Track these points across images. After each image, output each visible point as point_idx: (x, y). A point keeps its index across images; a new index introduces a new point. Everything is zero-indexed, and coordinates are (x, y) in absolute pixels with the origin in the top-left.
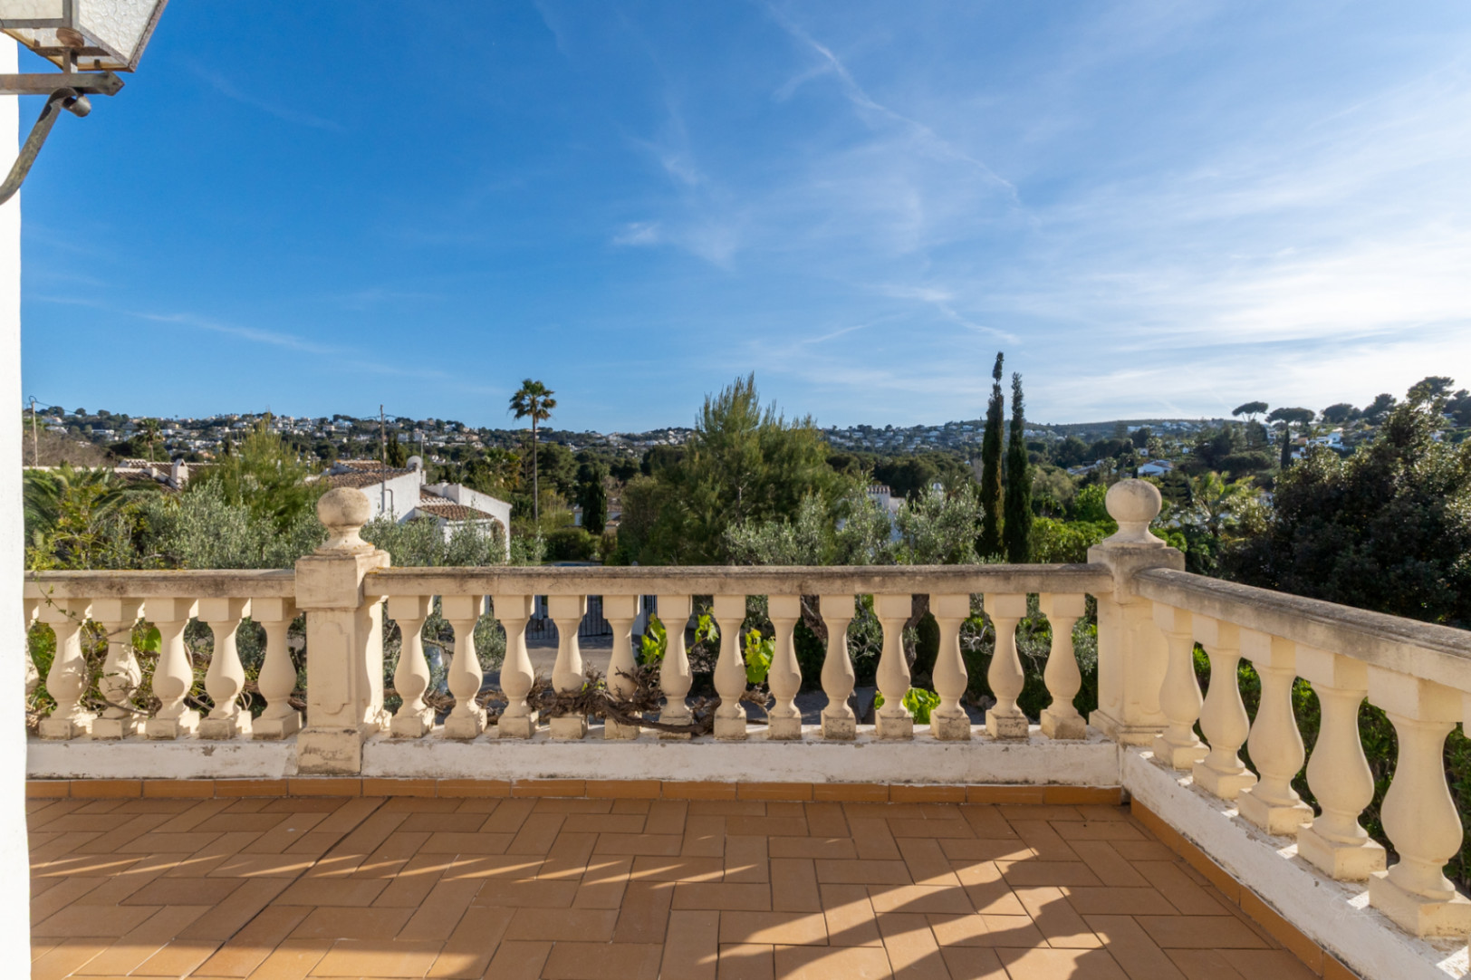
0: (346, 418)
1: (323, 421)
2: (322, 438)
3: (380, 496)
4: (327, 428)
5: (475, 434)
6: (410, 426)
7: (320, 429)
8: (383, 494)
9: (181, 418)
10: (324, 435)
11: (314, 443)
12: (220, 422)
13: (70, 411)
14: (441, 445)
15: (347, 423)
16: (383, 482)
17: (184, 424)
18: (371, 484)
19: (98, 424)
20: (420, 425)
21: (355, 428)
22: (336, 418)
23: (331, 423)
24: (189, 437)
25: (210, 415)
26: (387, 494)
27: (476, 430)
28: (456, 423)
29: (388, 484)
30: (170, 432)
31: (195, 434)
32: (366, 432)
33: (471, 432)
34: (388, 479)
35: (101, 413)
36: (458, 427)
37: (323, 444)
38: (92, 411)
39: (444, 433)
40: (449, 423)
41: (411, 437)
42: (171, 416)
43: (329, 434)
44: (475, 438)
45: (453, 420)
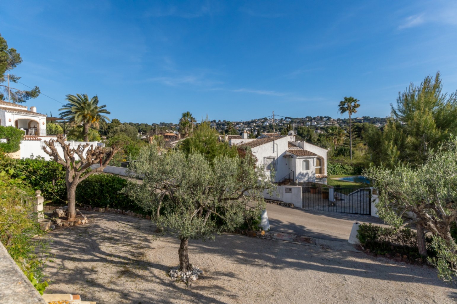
0: (289, 118)
1: (282, 119)
2: (281, 126)
4: (283, 122)
5: (335, 121)
6: (311, 119)
7: (281, 122)
8: (274, 145)
9: (243, 121)
10: (282, 124)
11: (279, 127)
12: (253, 122)
13: (217, 121)
14: (322, 126)
15: (289, 120)
16: (274, 141)
17: (243, 123)
18: (269, 142)
19: (223, 125)
20: (314, 119)
21: (292, 121)
22: (286, 118)
23: (284, 120)
24: (244, 127)
25: (249, 120)
27: (336, 120)
28: (327, 117)
29: (276, 142)
30: (240, 126)
31: (246, 126)
32: (295, 122)
33: (334, 120)
34: (276, 140)
35: (224, 121)
36: (329, 119)
37: (282, 127)
38: (222, 121)
39: (323, 122)
40: (325, 117)
41: (311, 124)
42: (240, 121)
43: (284, 124)
44: (336, 122)
45: (327, 116)
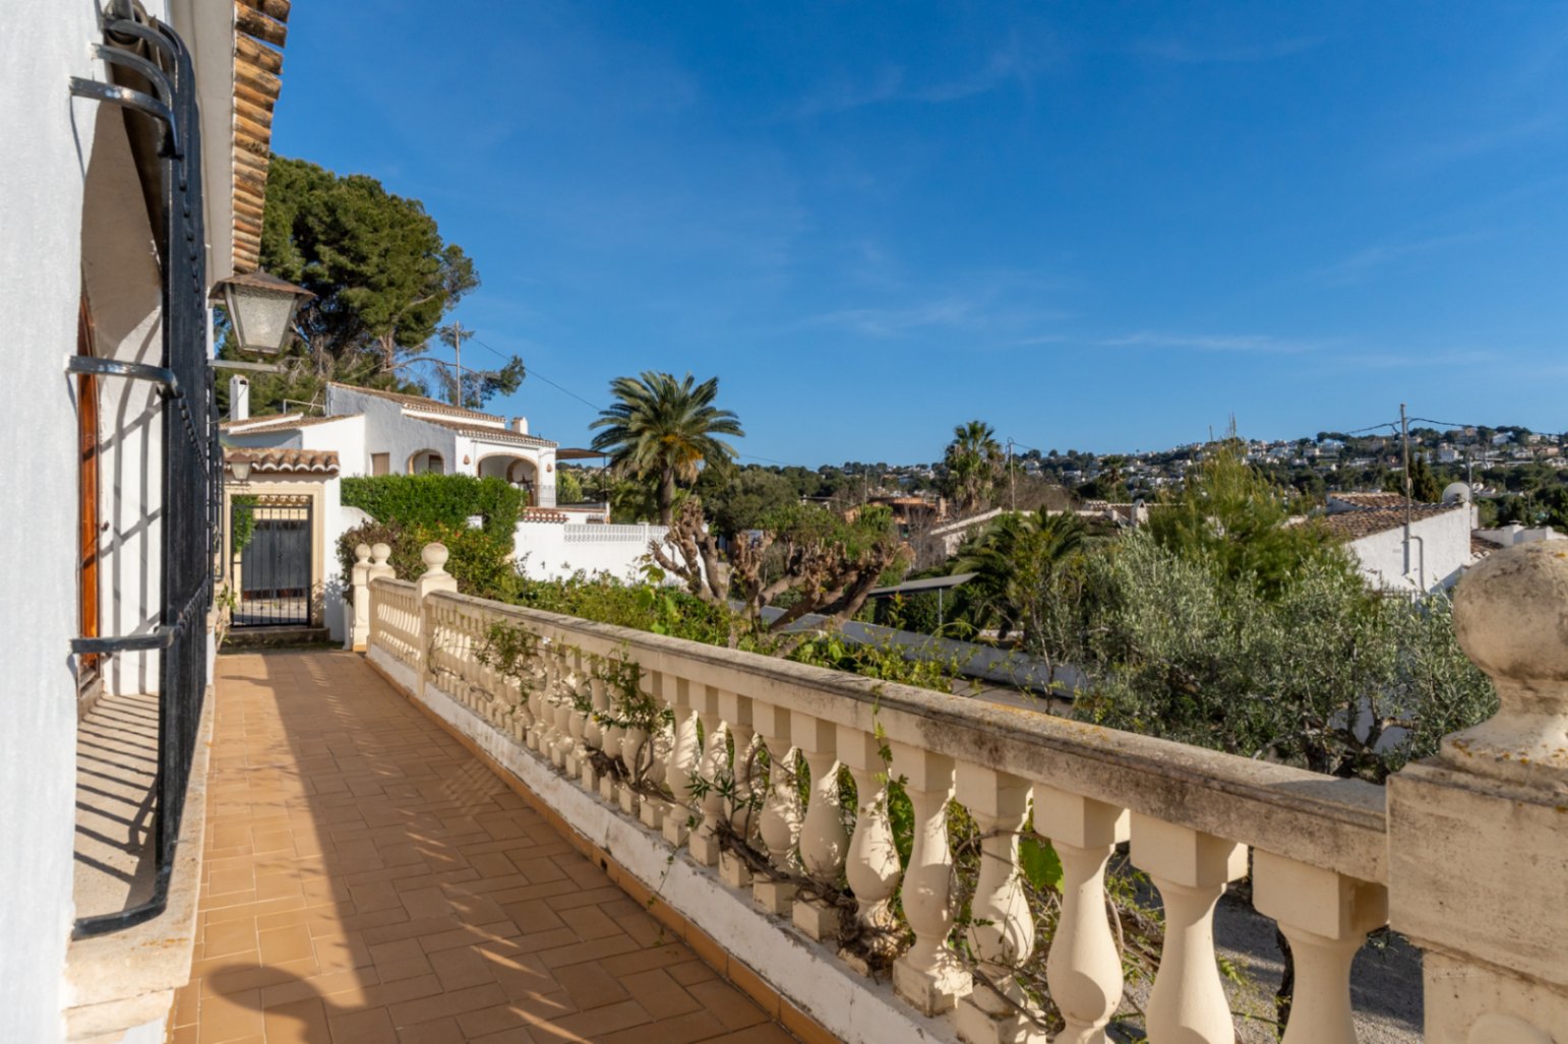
0: (1334, 437)
1: (1303, 442)
2: (1303, 467)
3: (1401, 547)
4: (1308, 453)
5: (1551, 444)
6: (1433, 440)
7: (1300, 455)
8: (1406, 544)
9: (1142, 453)
10: (1306, 462)
11: (1292, 474)
12: (1182, 455)
13: (1044, 455)
14: (1489, 466)
15: (1337, 444)
16: (1405, 525)
17: (1145, 459)
18: (1387, 527)
19: (1068, 466)
20: (1449, 437)
21: (1348, 449)
22: (1321, 437)
23: (1314, 445)
24: (1150, 474)
25: (1171, 447)
26: (1414, 545)
27: (1554, 439)
28: (1512, 429)
29: (1415, 528)
30: (1132, 469)
31: (1155, 470)
32: (1363, 454)
33: (1545, 441)
34: (1414, 520)
35: (1071, 453)
36: (1519, 435)
37: (1304, 474)
38: (1063, 452)
39: (1493, 447)
40: (1501, 430)
41: (1435, 457)
42: (1133, 452)
43: (1312, 459)
44: (1553, 450)
45: (1508, 425)
